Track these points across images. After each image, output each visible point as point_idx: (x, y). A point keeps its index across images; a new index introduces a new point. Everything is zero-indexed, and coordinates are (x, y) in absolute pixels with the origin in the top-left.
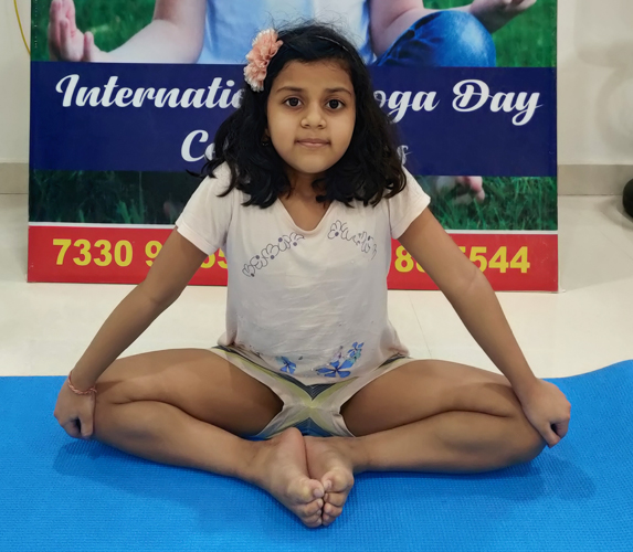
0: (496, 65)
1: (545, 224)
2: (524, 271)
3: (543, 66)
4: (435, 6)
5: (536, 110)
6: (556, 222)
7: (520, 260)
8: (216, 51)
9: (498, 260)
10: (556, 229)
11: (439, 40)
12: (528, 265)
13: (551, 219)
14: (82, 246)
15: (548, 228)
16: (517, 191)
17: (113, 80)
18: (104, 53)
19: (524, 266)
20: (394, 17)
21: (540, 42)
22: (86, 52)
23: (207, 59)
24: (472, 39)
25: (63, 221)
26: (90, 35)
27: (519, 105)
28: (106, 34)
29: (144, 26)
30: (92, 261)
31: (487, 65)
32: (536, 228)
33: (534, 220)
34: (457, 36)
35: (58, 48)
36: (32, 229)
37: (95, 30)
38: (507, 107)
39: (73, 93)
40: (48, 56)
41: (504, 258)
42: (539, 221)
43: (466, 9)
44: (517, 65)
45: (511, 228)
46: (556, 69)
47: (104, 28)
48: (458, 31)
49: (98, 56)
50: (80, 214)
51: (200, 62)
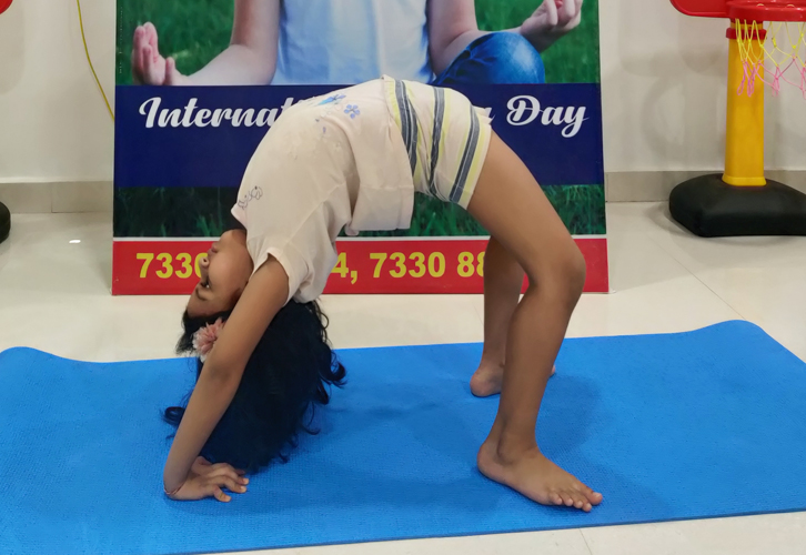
0: (546, 82)
1: (595, 228)
3: (588, 81)
4: (488, 29)
5: (583, 123)
6: (605, 226)
8: (288, 73)
10: (605, 233)
11: (493, 60)
13: (600, 224)
14: (164, 259)
15: (598, 233)
16: (568, 199)
17: (193, 102)
18: (184, 77)
20: (452, 39)
21: (585, 60)
22: (168, 77)
23: (280, 80)
24: (523, 58)
25: (146, 236)
26: (171, 60)
27: (568, 119)
28: (186, 59)
29: (222, 51)
30: (174, 273)
31: (538, 82)
32: (586, 233)
33: (584, 226)
34: (510, 55)
35: (141, 73)
36: (116, 244)
37: (176, 55)
38: (557, 121)
39: (155, 115)
42: (589, 226)
43: (516, 30)
44: (564, 82)
46: (599, 85)
47: (185, 54)
48: (510, 51)
49: (179, 80)
50: (163, 228)
51: (273, 84)
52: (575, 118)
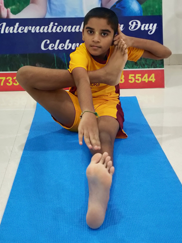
0: (143, 15)
2: (153, 81)
3: (158, 15)
5: (156, 29)
6: (163, 65)
7: (152, 78)
9: (145, 78)
10: (163, 67)
12: (155, 80)
14: (9, 79)
15: (161, 67)
17: (17, 24)
18: (14, 15)
19: (153, 80)
20: (109, 1)
21: (157, 7)
22: (8, 15)
23: (48, 16)
25: (2, 71)
26: (9, 9)
27: (150, 28)
28: (14, 9)
29: (27, 6)
30: (13, 84)
31: (140, 15)
32: (157, 67)
33: (156, 65)
34: (130, 6)
38: (146, 29)
39: (4, 29)
42: (158, 65)
44: (149, 15)
45: (149, 68)
46: (162, 16)
47: (14, 7)
48: (130, 4)
49: (12, 16)
50: (8, 68)
51: (46, 17)
52: (153, 28)
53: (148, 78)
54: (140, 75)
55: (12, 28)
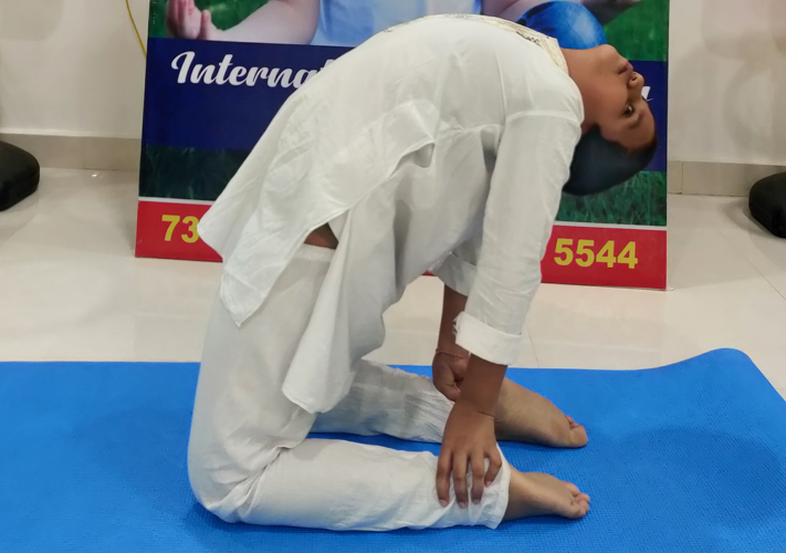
1: (654, 219)
2: (632, 266)
3: (654, 60)
6: (665, 218)
7: (627, 255)
8: (329, 33)
9: (606, 254)
10: (665, 225)
11: (551, 30)
12: (636, 261)
13: (660, 215)
14: (190, 223)
15: (657, 224)
17: (228, 58)
18: (220, 31)
19: (632, 262)
20: (507, 5)
22: (203, 30)
23: (320, 40)
24: (584, 30)
25: (173, 197)
26: (207, 13)
28: (223, 13)
29: (261, 5)
32: (644, 223)
33: (642, 215)
35: (175, 25)
36: (141, 204)
39: (188, 69)
40: (165, 33)
41: (611, 252)
42: (648, 216)
45: (619, 222)
46: (667, 63)
47: (222, 7)
48: (569, 22)
49: (215, 35)
50: (191, 193)
51: (312, 44)
53: (616, 254)
54: (591, 243)
55: (210, 69)
